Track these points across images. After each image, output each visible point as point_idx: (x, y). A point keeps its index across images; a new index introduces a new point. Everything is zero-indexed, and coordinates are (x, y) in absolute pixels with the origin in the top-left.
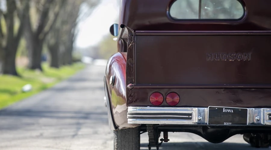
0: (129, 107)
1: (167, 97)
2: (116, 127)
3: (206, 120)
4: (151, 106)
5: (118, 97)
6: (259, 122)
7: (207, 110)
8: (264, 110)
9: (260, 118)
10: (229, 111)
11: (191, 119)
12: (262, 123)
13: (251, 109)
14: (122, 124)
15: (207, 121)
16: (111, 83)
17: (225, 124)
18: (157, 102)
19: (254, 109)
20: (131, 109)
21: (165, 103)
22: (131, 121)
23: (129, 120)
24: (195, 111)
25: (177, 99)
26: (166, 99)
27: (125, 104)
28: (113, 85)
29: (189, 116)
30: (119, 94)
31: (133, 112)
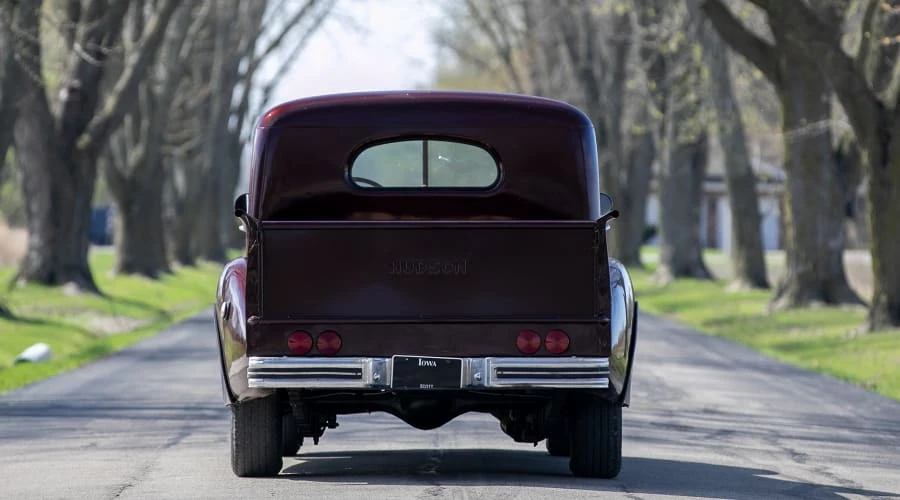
0: (251, 358)
1: (320, 340)
2: (233, 398)
3: (388, 380)
4: (289, 356)
5: (235, 342)
6: (481, 382)
7: (389, 362)
8: (488, 361)
9: (483, 375)
10: (429, 363)
11: (360, 377)
12: (486, 385)
13: (467, 360)
14: (244, 392)
15: (390, 382)
16: (222, 315)
17: (422, 386)
18: (300, 348)
19: (471, 359)
20: (254, 361)
21: (314, 352)
22: (253, 383)
23: (251, 380)
24: (368, 364)
25: (336, 343)
26: (317, 342)
27: (245, 355)
28: (227, 319)
29: (357, 374)
30: (236, 337)
31: (258, 367)
